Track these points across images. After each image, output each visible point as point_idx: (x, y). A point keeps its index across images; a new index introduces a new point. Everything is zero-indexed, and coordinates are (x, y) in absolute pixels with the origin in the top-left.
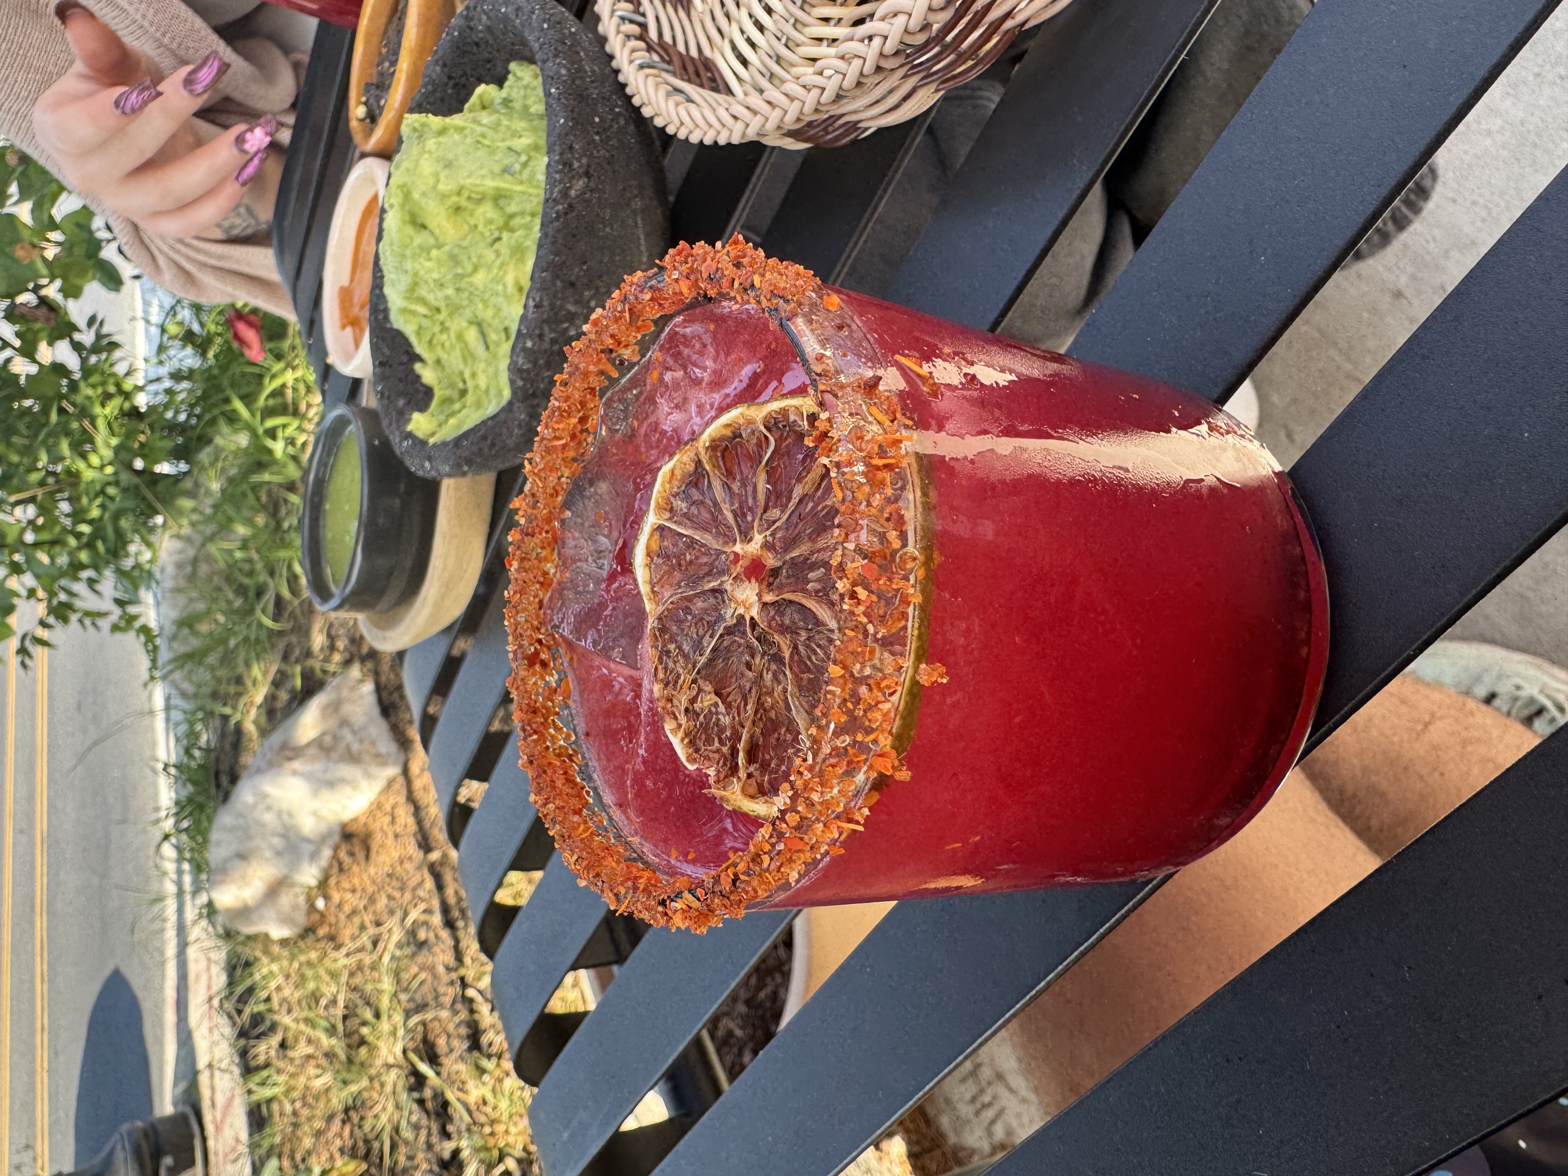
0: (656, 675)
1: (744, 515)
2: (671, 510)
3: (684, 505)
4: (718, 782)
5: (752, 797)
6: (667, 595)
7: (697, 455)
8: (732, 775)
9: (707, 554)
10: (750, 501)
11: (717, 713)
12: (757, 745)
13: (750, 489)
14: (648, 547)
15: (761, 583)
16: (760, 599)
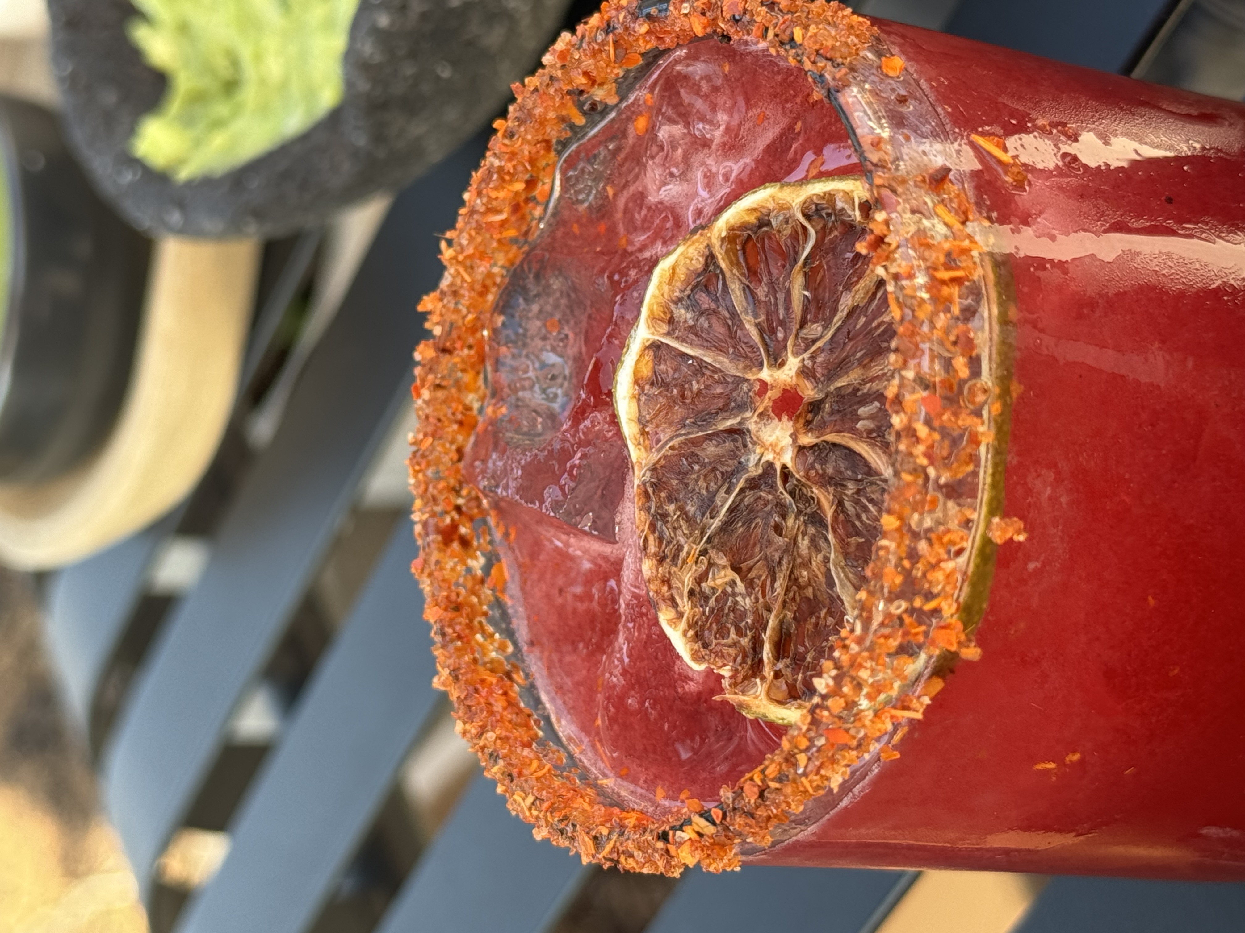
0: (645, 548)
1: (773, 331)
2: (671, 321)
3: (689, 315)
4: (734, 685)
5: (780, 703)
6: (664, 438)
7: (708, 246)
8: (754, 675)
9: (723, 381)
10: (782, 313)
11: (734, 595)
12: (789, 635)
13: (781, 296)
14: (636, 372)
15: (797, 421)
16: (795, 440)
